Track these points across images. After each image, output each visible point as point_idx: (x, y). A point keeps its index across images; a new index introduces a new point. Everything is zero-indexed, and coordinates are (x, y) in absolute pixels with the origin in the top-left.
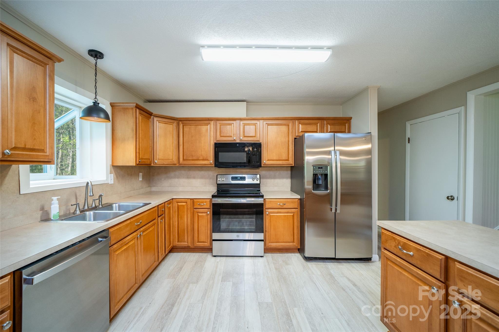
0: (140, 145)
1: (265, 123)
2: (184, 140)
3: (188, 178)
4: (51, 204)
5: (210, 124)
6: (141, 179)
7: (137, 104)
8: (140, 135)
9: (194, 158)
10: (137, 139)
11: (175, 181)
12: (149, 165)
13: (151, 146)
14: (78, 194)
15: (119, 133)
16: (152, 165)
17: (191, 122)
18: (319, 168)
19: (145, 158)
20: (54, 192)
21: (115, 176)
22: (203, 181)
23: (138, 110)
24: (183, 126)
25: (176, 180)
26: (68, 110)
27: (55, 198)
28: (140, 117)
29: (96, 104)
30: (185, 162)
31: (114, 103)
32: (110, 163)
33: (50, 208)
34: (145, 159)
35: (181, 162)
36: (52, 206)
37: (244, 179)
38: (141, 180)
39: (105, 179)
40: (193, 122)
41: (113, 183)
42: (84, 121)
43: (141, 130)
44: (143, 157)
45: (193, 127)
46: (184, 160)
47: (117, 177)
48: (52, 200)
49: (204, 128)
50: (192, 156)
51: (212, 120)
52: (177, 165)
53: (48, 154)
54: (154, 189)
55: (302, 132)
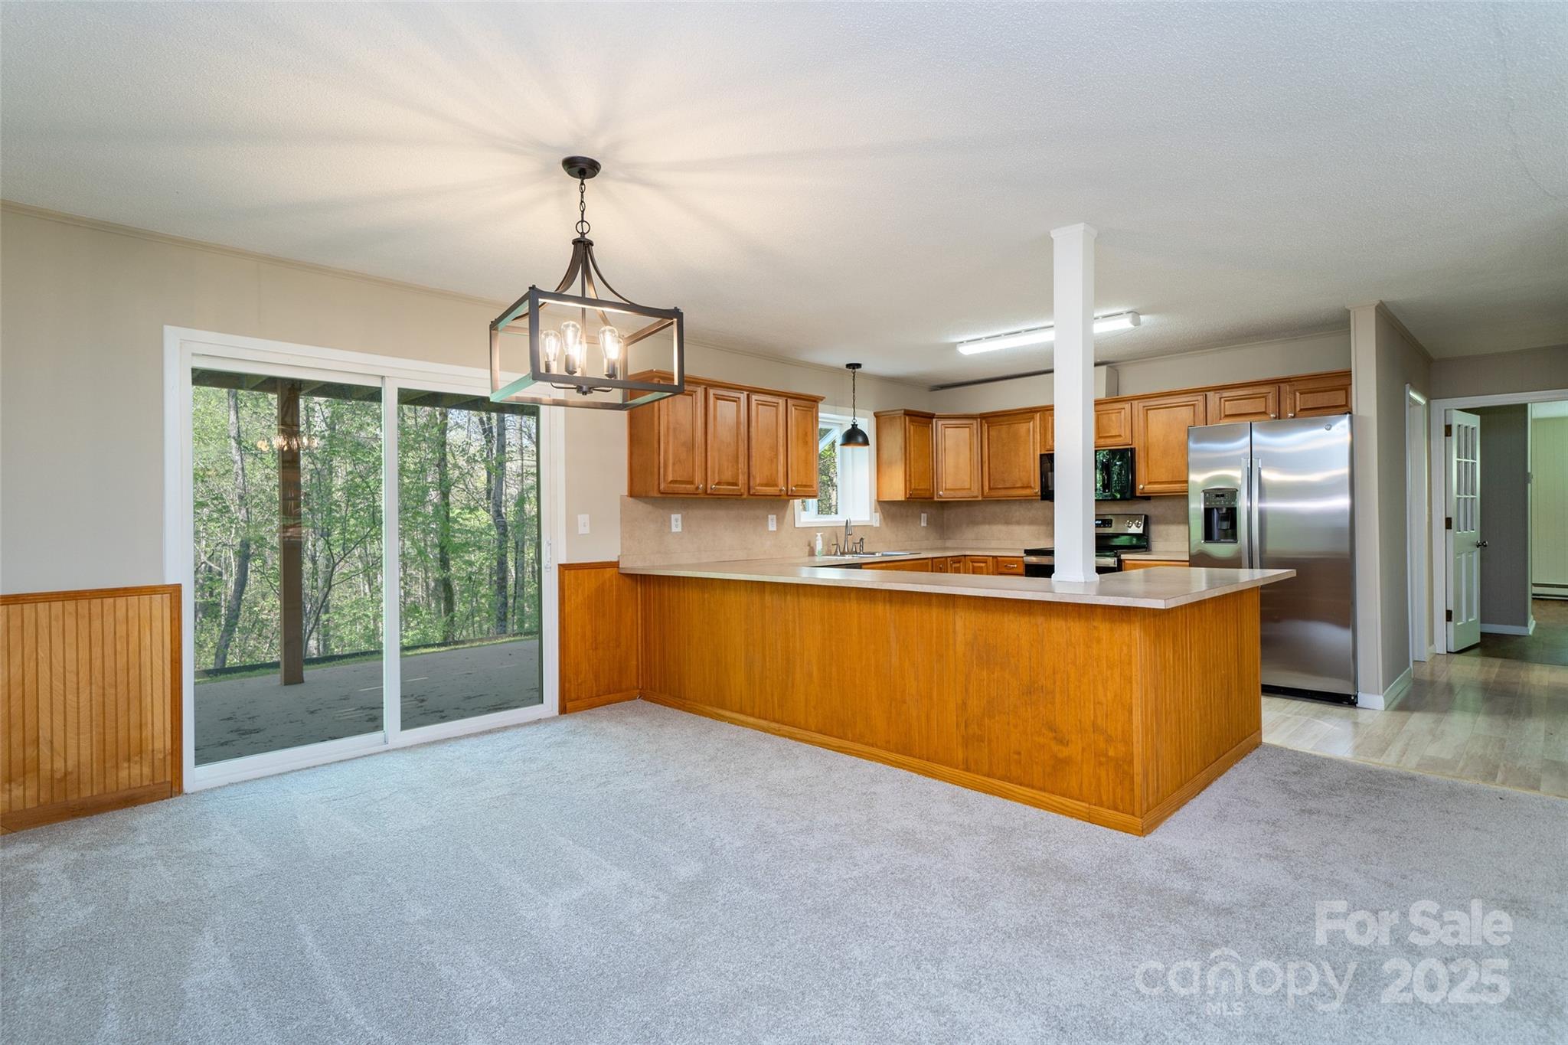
0: (913, 470)
1: (1141, 405)
2: (991, 452)
3: (1007, 522)
4: (816, 540)
5: (1033, 418)
6: (923, 524)
7: (905, 410)
8: (912, 453)
9: (1008, 485)
10: (908, 462)
11: (985, 529)
12: (929, 500)
13: (933, 469)
14: (839, 535)
15: (885, 455)
16: (936, 499)
17: (1001, 419)
18: (1217, 496)
19: (920, 487)
20: (818, 529)
21: (882, 517)
22: (1033, 529)
23: (907, 418)
24: (988, 427)
25: (987, 527)
26: (827, 431)
27: (819, 534)
28: (912, 427)
29: (854, 426)
30: (994, 493)
31: (879, 412)
32: (874, 497)
33: (816, 545)
34: (921, 490)
35: (985, 494)
36: (817, 542)
37: (1108, 524)
38: (925, 525)
39: (868, 519)
40: (1005, 418)
41: (878, 525)
42: (845, 447)
43: (914, 447)
44: (917, 487)
45: (1004, 428)
46: (990, 488)
47: (884, 518)
48: (817, 536)
49: (1022, 428)
50: (1004, 481)
51: (1038, 411)
52: (980, 499)
53: (814, 489)
54: (949, 544)
55: (1227, 416)
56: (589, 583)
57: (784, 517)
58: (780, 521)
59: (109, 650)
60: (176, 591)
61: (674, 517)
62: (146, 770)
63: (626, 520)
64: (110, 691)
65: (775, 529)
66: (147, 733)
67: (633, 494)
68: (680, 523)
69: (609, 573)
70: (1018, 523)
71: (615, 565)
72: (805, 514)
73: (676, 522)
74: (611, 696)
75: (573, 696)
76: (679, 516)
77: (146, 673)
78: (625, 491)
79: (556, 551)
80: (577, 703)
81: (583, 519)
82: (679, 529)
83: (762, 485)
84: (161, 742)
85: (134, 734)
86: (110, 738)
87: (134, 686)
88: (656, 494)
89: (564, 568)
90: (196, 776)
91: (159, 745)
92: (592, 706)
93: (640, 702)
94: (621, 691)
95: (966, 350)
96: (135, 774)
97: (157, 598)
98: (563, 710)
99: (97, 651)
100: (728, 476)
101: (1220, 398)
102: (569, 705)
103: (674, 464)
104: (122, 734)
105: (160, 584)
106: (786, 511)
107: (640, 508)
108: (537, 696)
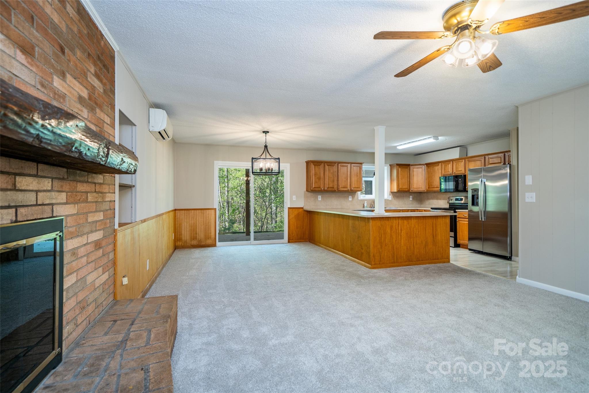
0: (400, 182)
1: (467, 160)
2: (428, 176)
3: (437, 199)
5: (439, 165)
7: (397, 164)
8: (400, 177)
10: (398, 180)
13: (410, 182)
15: (392, 178)
16: (411, 191)
17: (430, 165)
18: (475, 191)
20: (365, 200)
21: (392, 197)
23: (398, 166)
24: (428, 168)
27: (366, 202)
28: (400, 169)
30: (430, 189)
31: (391, 165)
32: (389, 191)
33: (365, 205)
34: (405, 188)
37: (462, 200)
38: (412, 199)
40: (432, 165)
41: (391, 199)
43: (401, 175)
44: (403, 188)
45: (432, 168)
47: (394, 197)
49: (436, 168)
50: (433, 185)
51: (440, 163)
52: (426, 191)
53: (361, 189)
54: (422, 206)
55: (490, 164)
56: (296, 212)
57: (354, 197)
58: (353, 197)
59: (206, 219)
60: (215, 209)
61: (319, 196)
62: (211, 241)
63: (306, 197)
64: (206, 226)
65: (351, 200)
66: (211, 235)
67: (307, 191)
68: (321, 198)
69: (301, 210)
70: (440, 199)
71: (302, 208)
72: (361, 196)
73: (320, 198)
74: (301, 240)
75: (291, 239)
76: (320, 196)
77: (211, 224)
78: (305, 190)
79: (288, 204)
80: (293, 241)
81: (294, 197)
82: (320, 200)
83: (342, 188)
84: (213, 236)
85: (209, 235)
86: (206, 235)
87: (209, 226)
88: (310, 191)
89: (289, 208)
90: (218, 244)
91: (213, 237)
92: (296, 242)
93: (308, 243)
94: (304, 239)
95: (400, 148)
96: (209, 242)
97: (213, 210)
98: (289, 242)
99: (204, 219)
100: (331, 186)
101: (488, 158)
102: (290, 241)
103: (315, 183)
104: (208, 234)
105: (213, 208)
106: (355, 195)
107: (309, 194)
108: (282, 238)
